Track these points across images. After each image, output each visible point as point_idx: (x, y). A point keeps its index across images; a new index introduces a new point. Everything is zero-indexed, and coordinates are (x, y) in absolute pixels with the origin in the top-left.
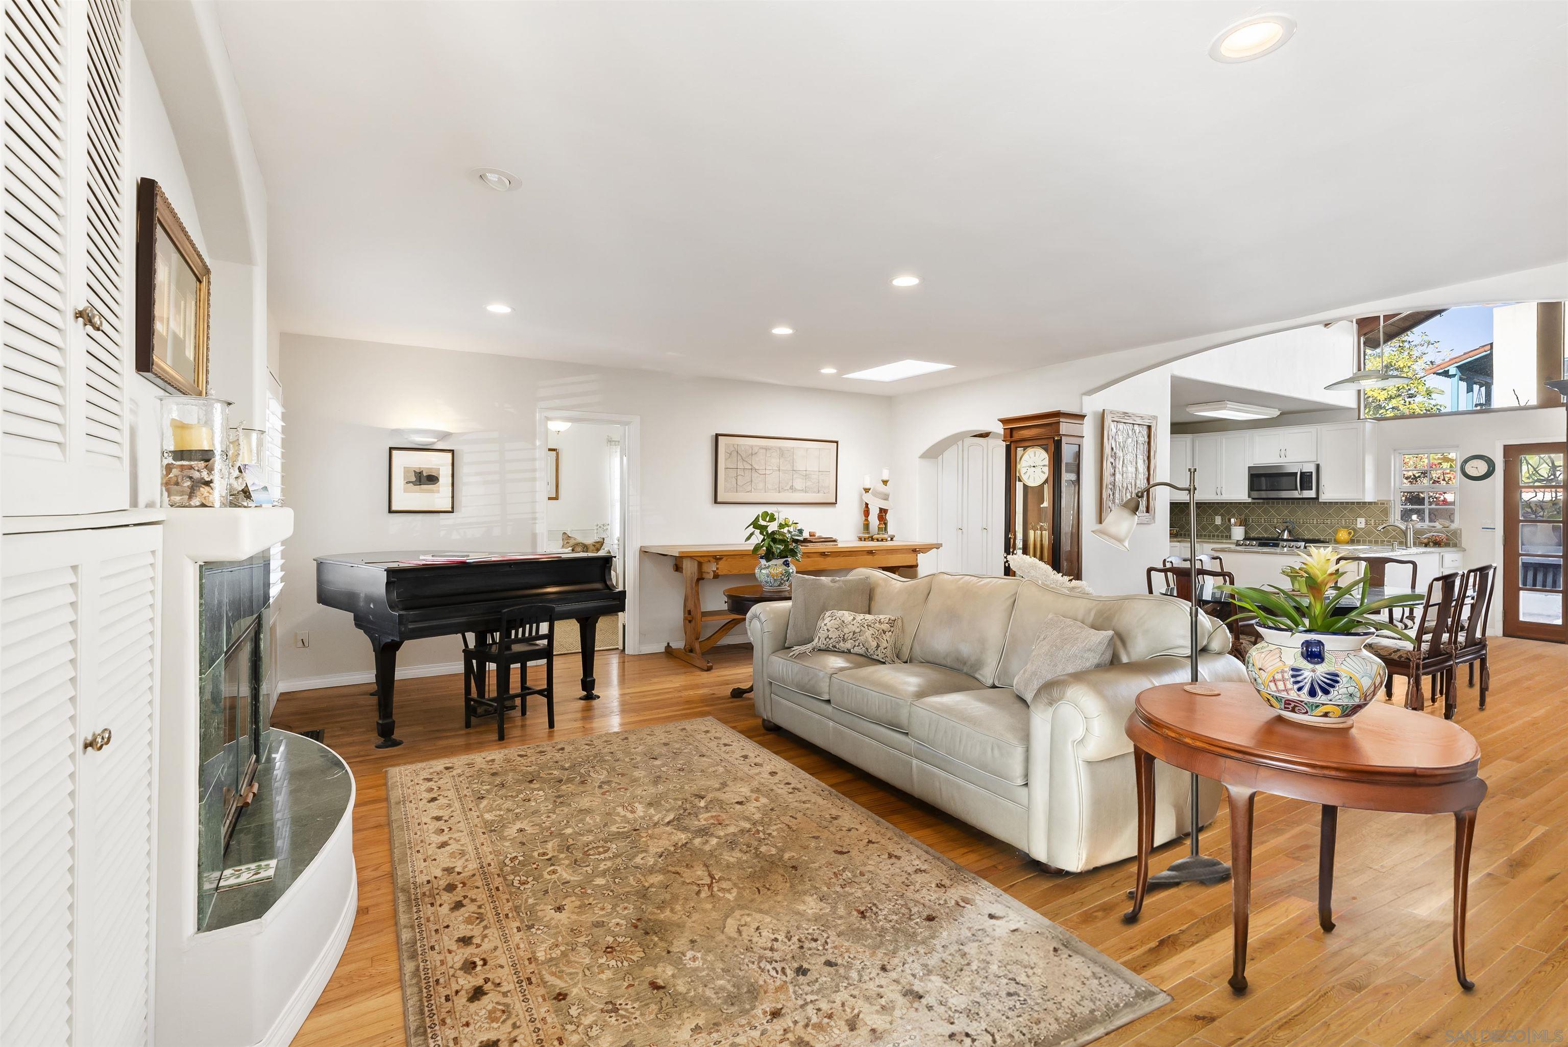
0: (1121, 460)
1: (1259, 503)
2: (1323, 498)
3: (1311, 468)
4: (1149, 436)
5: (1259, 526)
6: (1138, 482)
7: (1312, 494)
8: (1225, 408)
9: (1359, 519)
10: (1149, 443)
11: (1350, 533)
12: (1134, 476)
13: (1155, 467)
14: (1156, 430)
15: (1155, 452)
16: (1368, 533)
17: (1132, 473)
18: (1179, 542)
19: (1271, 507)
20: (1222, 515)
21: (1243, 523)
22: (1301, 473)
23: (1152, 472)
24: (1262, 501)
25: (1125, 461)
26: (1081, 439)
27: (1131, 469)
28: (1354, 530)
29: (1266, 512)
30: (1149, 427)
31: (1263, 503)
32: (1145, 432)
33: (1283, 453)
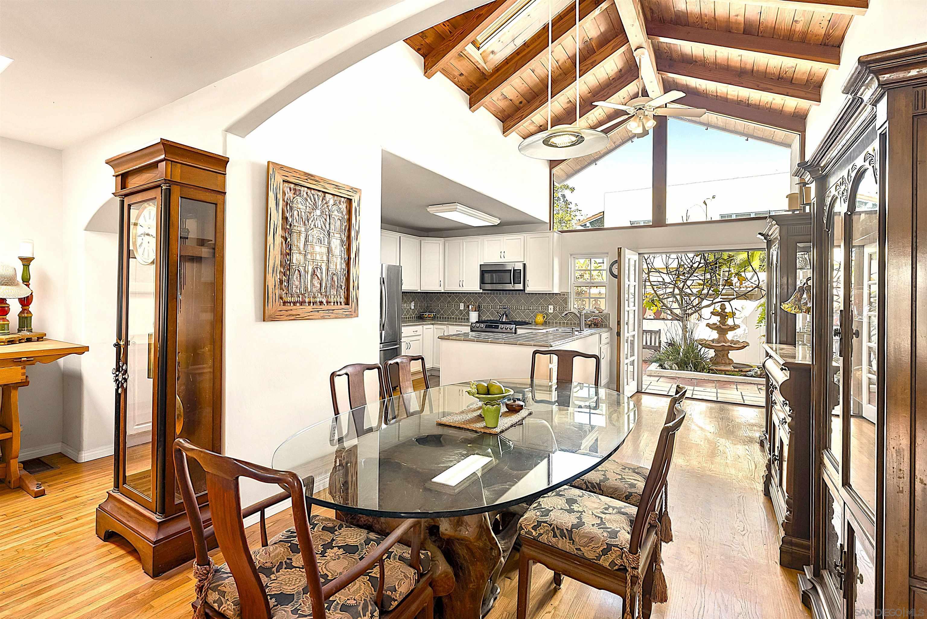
0: (303, 236)
1: (488, 293)
2: (528, 290)
3: (520, 266)
4: (349, 212)
5: (488, 311)
6: (332, 266)
7: (520, 287)
8: (455, 210)
9: (549, 306)
10: (349, 220)
11: (544, 317)
12: (325, 258)
13: (358, 250)
14: (359, 205)
15: (358, 233)
16: (555, 316)
17: (321, 254)
18: (433, 324)
19: (496, 296)
20: (464, 303)
21: (478, 309)
22: (514, 270)
23: (353, 256)
24: (489, 292)
25: (310, 238)
26: (220, 197)
27: (320, 250)
28: (547, 314)
29: (492, 300)
30: (350, 201)
31: (491, 294)
32: (343, 206)
33: (502, 254)
